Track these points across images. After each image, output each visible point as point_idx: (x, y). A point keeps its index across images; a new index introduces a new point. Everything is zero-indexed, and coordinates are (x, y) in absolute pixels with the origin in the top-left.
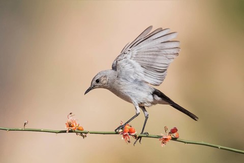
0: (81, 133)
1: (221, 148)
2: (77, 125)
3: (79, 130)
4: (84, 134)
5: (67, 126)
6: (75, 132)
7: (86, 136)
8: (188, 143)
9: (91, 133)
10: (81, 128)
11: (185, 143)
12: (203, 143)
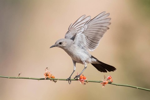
0: (54, 80)
1: (138, 88)
2: (51, 75)
3: (52, 78)
4: (55, 80)
5: (45, 75)
6: (49, 79)
7: (56, 81)
8: (118, 85)
9: (59, 80)
10: (53, 77)
11: (116, 85)
12: (127, 85)
